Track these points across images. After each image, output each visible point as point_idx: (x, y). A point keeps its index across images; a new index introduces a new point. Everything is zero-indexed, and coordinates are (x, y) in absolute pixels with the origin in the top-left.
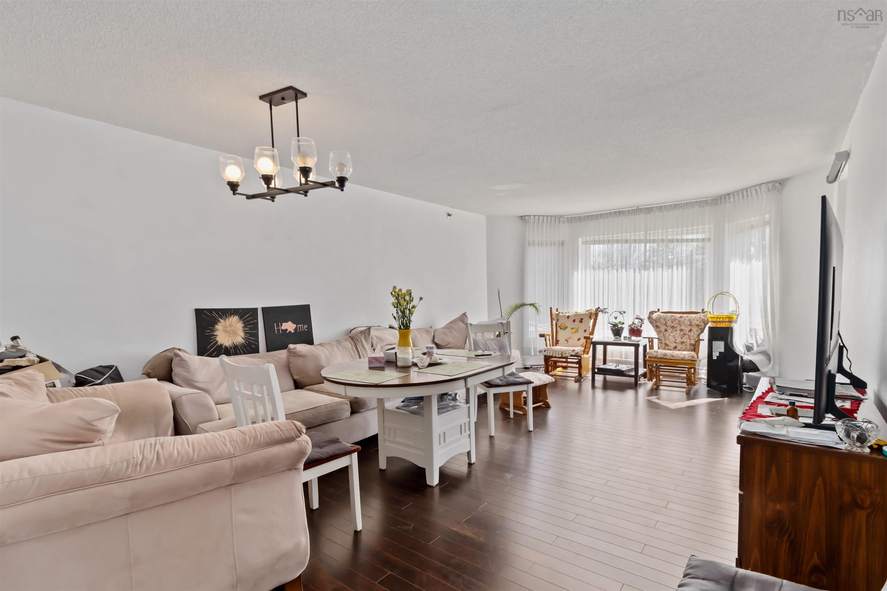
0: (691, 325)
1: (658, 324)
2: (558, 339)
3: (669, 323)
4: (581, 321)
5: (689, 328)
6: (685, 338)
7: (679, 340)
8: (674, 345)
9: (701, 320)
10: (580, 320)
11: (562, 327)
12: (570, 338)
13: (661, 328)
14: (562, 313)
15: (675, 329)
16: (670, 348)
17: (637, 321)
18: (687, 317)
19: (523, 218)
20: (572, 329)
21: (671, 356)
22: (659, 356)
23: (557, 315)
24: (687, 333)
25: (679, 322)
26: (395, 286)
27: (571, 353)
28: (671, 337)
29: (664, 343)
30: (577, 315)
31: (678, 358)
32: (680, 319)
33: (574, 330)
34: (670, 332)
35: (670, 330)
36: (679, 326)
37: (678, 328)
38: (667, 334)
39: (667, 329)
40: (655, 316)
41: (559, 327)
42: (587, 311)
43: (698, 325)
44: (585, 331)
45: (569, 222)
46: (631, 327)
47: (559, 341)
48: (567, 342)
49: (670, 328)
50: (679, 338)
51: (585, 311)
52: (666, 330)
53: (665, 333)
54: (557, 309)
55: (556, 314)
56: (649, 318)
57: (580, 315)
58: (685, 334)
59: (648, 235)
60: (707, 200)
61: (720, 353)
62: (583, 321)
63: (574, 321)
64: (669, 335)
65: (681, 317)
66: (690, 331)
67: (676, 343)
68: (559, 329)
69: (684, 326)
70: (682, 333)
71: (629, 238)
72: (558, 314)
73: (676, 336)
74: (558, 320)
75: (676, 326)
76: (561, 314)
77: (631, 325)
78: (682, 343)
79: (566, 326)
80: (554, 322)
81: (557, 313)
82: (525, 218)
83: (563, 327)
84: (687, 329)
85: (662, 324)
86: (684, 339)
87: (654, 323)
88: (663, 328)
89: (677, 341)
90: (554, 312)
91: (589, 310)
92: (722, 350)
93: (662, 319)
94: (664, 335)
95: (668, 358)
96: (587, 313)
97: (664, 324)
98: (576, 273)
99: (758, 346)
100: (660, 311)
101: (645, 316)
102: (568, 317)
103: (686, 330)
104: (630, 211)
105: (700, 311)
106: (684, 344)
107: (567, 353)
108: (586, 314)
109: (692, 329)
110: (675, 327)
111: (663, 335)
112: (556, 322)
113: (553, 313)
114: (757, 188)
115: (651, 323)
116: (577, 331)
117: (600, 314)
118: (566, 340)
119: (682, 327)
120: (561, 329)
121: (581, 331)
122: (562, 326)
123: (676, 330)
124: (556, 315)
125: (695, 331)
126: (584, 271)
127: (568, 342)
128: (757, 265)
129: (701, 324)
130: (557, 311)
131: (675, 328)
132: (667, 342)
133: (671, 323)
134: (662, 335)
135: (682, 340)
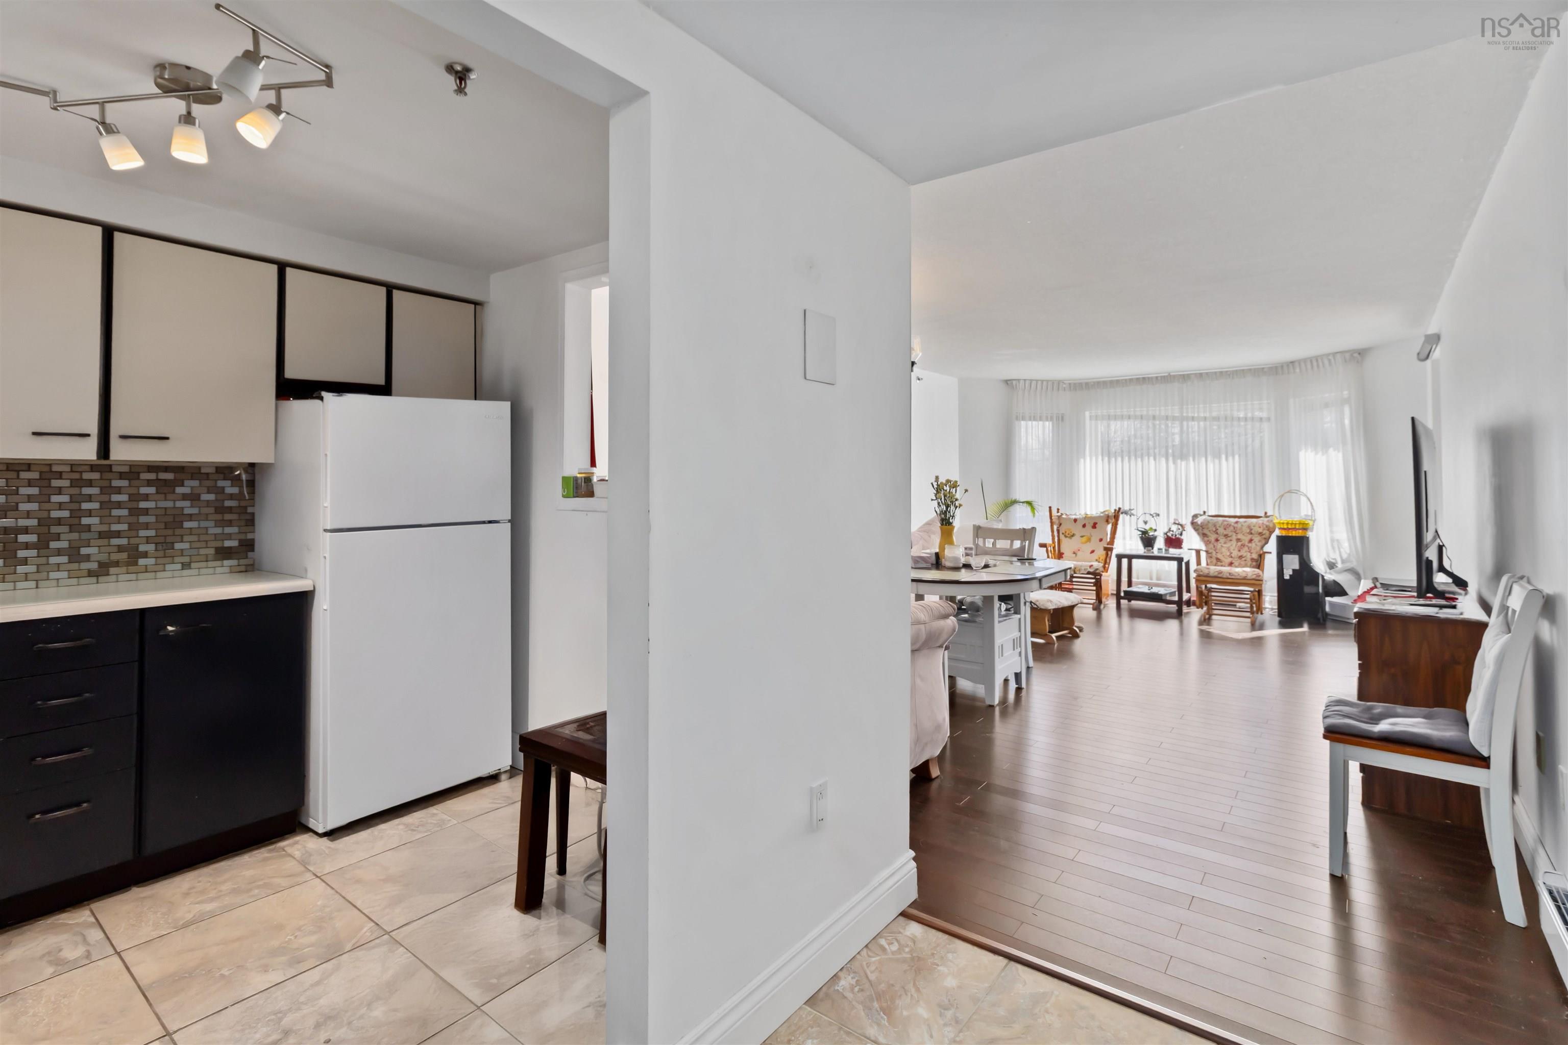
0: (1251, 534)
1: (1206, 531)
2: (1062, 551)
3: (1221, 530)
4: (1094, 526)
5: (1249, 537)
6: (1244, 551)
7: (1235, 553)
8: (1230, 560)
9: (1265, 526)
10: (1092, 525)
11: (1067, 535)
12: (1079, 550)
13: (1210, 536)
14: (1066, 514)
15: (1229, 539)
16: (1223, 564)
17: (1174, 528)
18: (1245, 522)
19: (1009, 383)
20: (1082, 537)
21: (1228, 575)
22: (1211, 574)
23: (1059, 517)
24: (1247, 544)
25: (1234, 528)
26: (937, 475)
27: (1087, 569)
28: (1224, 550)
29: (1214, 558)
30: (1086, 517)
31: (1238, 577)
32: (1236, 525)
33: (1084, 539)
34: (1223, 543)
35: (1222, 540)
36: (1234, 534)
37: (1234, 537)
38: (1219, 545)
39: (1219, 539)
40: (1200, 520)
41: (1063, 534)
42: (1102, 513)
43: (1260, 534)
44: (1101, 540)
45: (1072, 390)
46: (1167, 536)
47: (1063, 554)
48: (1074, 555)
49: (1222, 537)
50: (1235, 551)
51: (1099, 513)
52: (1217, 540)
53: (1215, 544)
54: (1058, 509)
55: (1057, 516)
56: (1193, 523)
57: (1092, 518)
58: (1243, 545)
59: (1185, 411)
61: (1294, 570)
62: (1097, 526)
63: (1084, 526)
64: (1222, 546)
65: (1237, 522)
66: (1251, 541)
67: (1232, 557)
68: (1062, 537)
69: (1241, 535)
70: (1239, 544)
71: (1158, 413)
72: (1061, 516)
73: (1232, 548)
74: (1061, 524)
75: (1230, 534)
76: (1064, 516)
77: (1167, 532)
78: (1241, 557)
79: (1073, 533)
80: (1055, 527)
81: (1059, 514)
82: (1012, 383)
83: (1068, 534)
84: (1245, 539)
85: (1211, 532)
86: (1243, 553)
87: (1200, 531)
88: (1213, 537)
89: (1233, 555)
90: (1054, 513)
91: (1104, 512)
92: (1297, 567)
93: (1210, 525)
94: (1214, 546)
95: (1225, 576)
96: (1102, 515)
97: (1214, 532)
98: (1082, 461)
99: (1343, 562)
100: (1207, 514)
101: (1186, 521)
102: (1075, 520)
103: (1244, 540)
104: (1160, 378)
105: (1263, 515)
106: (1243, 559)
108: (1100, 517)
109: (1253, 538)
110: (1229, 535)
111: (1212, 546)
112: (1058, 528)
113: (1053, 515)
114: (1331, 358)
115: (1195, 529)
116: (1089, 540)
117: (1122, 517)
118: (1074, 553)
119: (1240, 536)
120: (1066, 536)
121: (1095, 539)
122: (1067, 533)
123: (1231, 540)
124: (1057, 517)
125: (1257, 541)
126: (1094, 458)
127: (1076, 555)
128: (1336, 457)
129: (1264, 532)
130: (1058, 512)
131: (1229, 537)
132: (1219, 556)
133: (1224, 531)
134: (1211, 546)
135: (1240, 554)
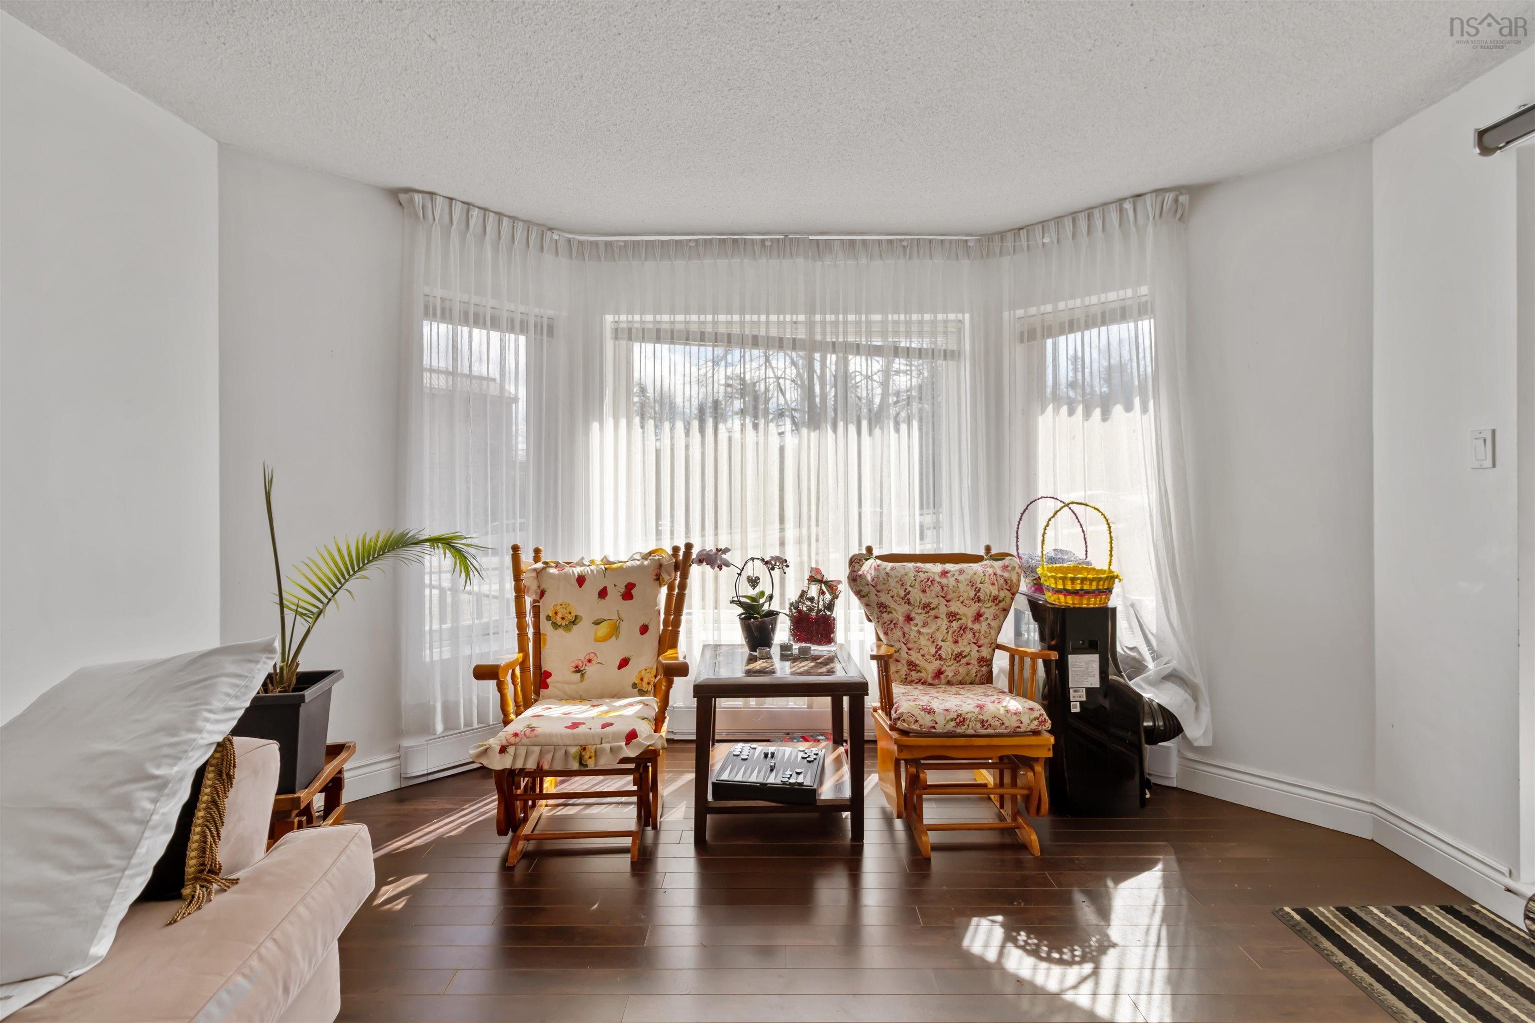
0: (979, 600)
1: (884, 598)
2: (546, 666)
3: (916, 595)
4: (627, 595)
5: (975, 607)
6: (965, 642)
7: (948, 648)
8: (937, 664)
9: (1002, 581)
10: (623, 590)
11: (559, 620)
12: (590, 661)
13: (895, 610)
14: (557, 565)
15: (932, 613)
16: (923, 675)
17: (813, 591)
18: (961, 572)
19: (403, 197)
20: (597, 623)
21: (979, 725)
22: (940, 729)
23: (539, 573)
24: (970, 625)
25: (942, 588)
27: (620, 748)
28: (923, 641)
29: (904, 662)
30: (608, 568)
31: (1001, 730)
32: (944, 581)
33: (603, 629)
34: (920, 624)
35: (919, 618)
36: (944, 602)
37: (943, 610)
38: (912, 630)
39: (913, 615)
40: (868, 568)
41: (548, 618)
42: (645, 557)
43: (995, 599)
44: (644, 629)
45: (574, 256)
46: (800, 611)
47: (548, 675)
48: (579, 675)
49: (920, 611)
50: (948, 643)
51: (638, 557)
52: (909, 619)
53: (906, 630)
54: (537, 551)
55: (535, 570)
56: (854, 579)
57: (622, 571)
58: (963, 628)
60: (966, 241)
61: (1089, 691)
62: (633, 592)
63: (603, 593)
64: (919, 632)
65: (944, 573)
66: (978, 616)
67: (941, 658)
68: (546, 627)
69: (959, 603)
70: (955, 625)
72: (544, 569)
73: (939, 636)
74: (542, 594)
75: (935, 602)
76: (553, 571)
77: (798, 602)
78: (958, 657)
79: (573, 614)
80: (528, 600)
81: (540, 565)
82: (412, 201)
83: (563, 618)
84: (967, 612)
85: (897, 599)
86: (964, 646)
87: (873, 597)
88: (899, 611)
89: (943, 653)
90: (527, 558)
91: (650, 553)
92: (1095, 682)
93: (892, 583)
94: (904, 634)
95: (970, 731)
96: (646, 563)
97: (903, 599)
98: (595, 426)
99: (1156, 657)
100: (876, 552)
101: (837, 571)
102: (581, 580)
103: (965, 615)
104: (768, 244)
105: (982, 552)
106: (964, 661)
107: (603, 750)
108: (641, 568)
109: (983, 610)
110: (932, 606)
111: (900, 633)
112: (535, 601)
113: (523, 567)
114: (1128, 206)
115: (859, 594)
116: (615, 630)
117: (695, 570)
118: (578, 670)
119: (955, 607)
120: (556, 626)
121: (629, 628)
122: (560, 615)
123: (936, 617)
124: (534, 574)
125: (991, 617)
126: (623, 422)
127: (582, 675)
129: (1002, 594)
130: (537, 559)
131: (933, 609)
132: (915, 657)
133: (922, 595)
134: (898, 633)
135: (957, 650)
